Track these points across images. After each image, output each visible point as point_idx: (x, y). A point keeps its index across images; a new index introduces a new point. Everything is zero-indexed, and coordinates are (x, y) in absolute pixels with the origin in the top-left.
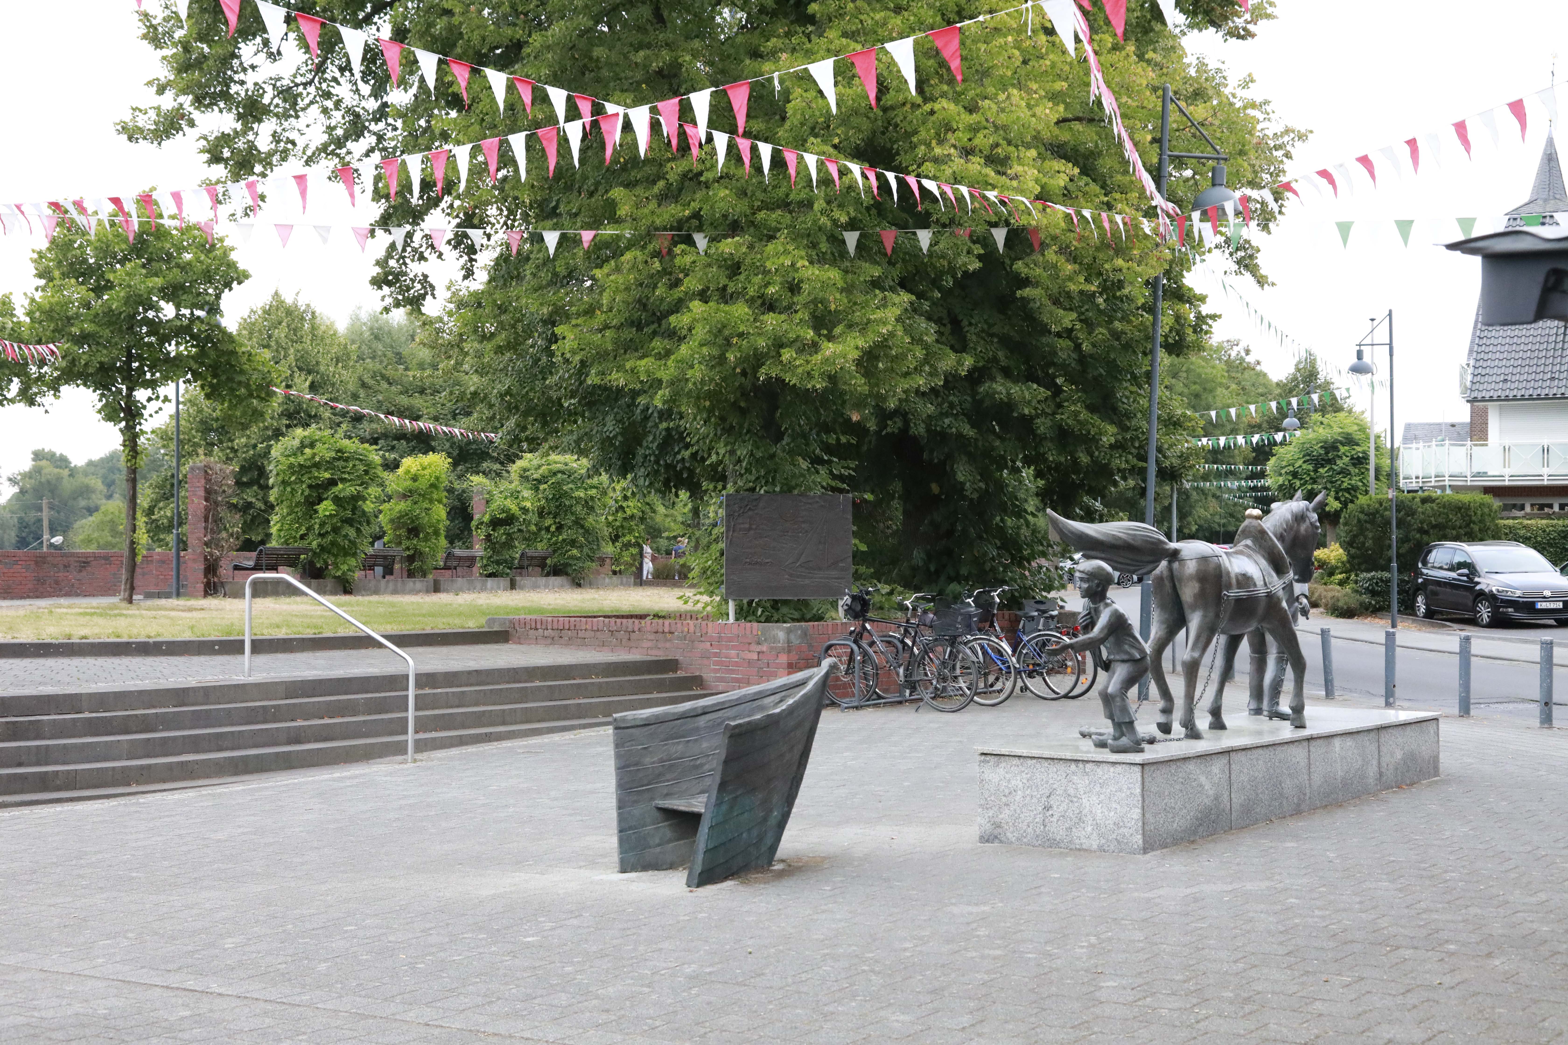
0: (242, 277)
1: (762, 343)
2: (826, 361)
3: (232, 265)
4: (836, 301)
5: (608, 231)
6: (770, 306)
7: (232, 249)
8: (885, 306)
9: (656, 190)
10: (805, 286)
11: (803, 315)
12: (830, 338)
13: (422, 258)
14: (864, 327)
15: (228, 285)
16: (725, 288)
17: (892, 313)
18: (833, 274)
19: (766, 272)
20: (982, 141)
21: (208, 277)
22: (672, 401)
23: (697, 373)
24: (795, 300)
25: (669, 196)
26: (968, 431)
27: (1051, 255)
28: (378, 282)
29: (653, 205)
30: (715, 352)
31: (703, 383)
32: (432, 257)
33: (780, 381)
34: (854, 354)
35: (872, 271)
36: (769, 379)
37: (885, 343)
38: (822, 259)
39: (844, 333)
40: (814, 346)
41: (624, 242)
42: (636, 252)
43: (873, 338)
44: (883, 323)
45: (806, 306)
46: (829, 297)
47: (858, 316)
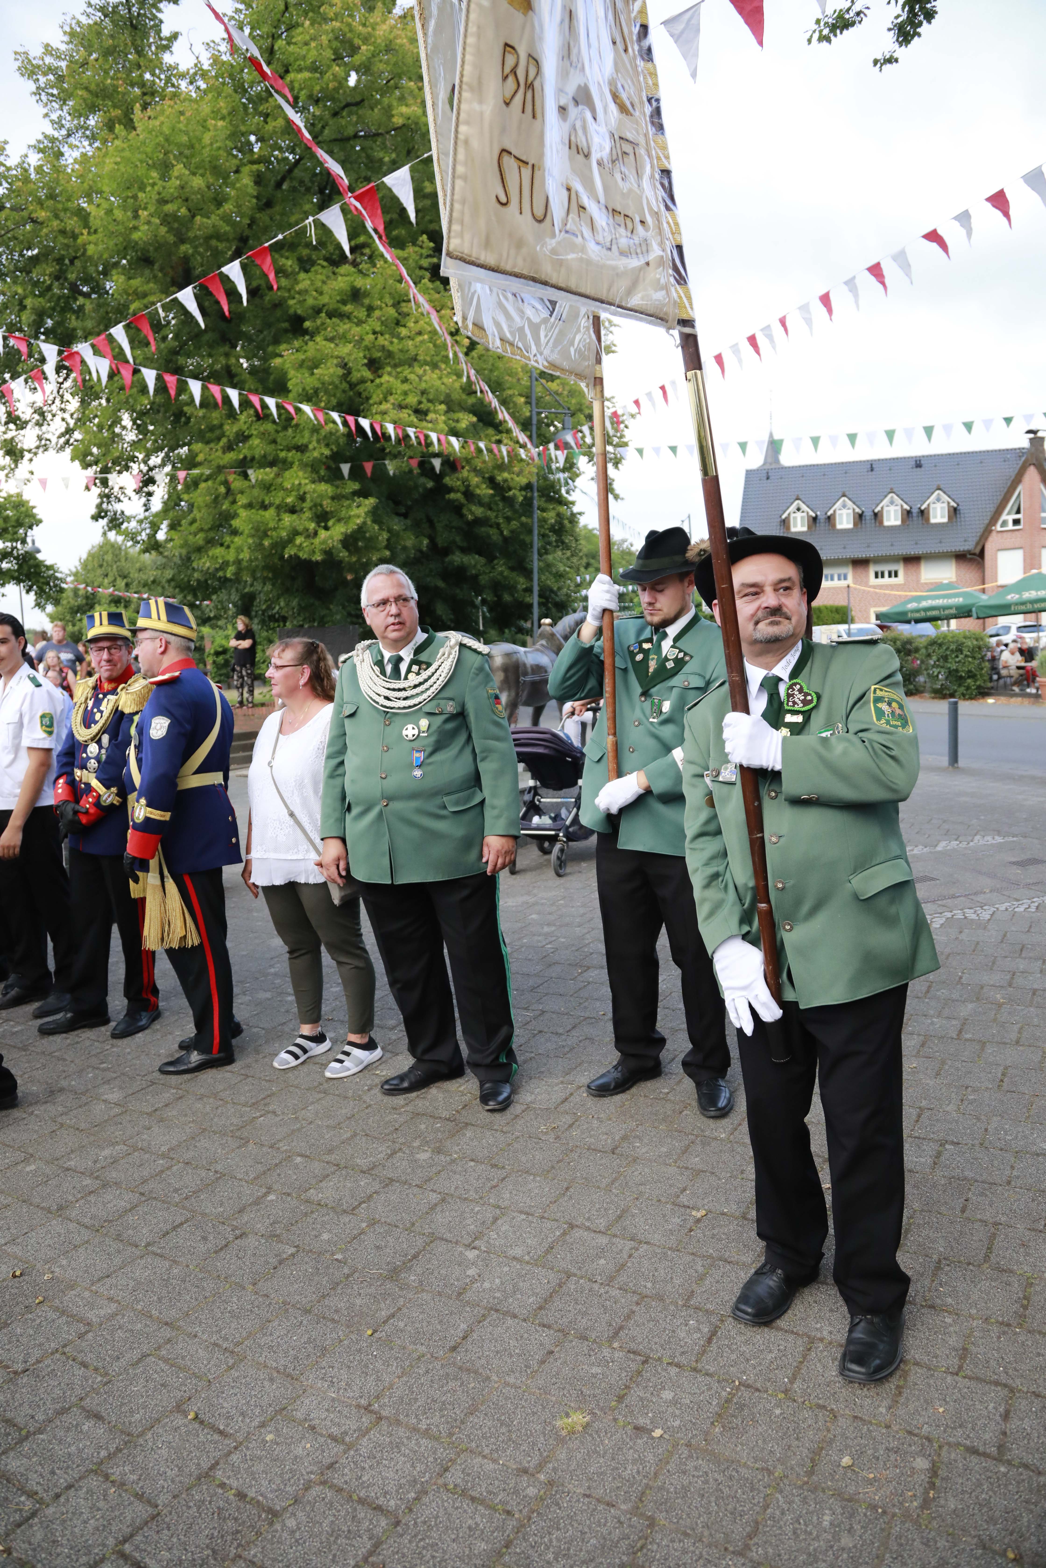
0: (39, 522)
1: (284, 534)
2: (324, 542)
3: (33, 516)
4: (328, 505)
5: (196, 472)
6: (292, 511)
7: (33, 507)
8: (358, 507)
9: (221, 444)
10: (308, 496)
11: (308, 514)
12: (326, 528)
13: (119, 501)
14: (347, 520)
15: (31, 527)
16: (263, 502)
17: (362, 511)
18: (325, 488)
19: (286, 490)
20: (412, 400)
21: (19, 524)
22: (237, 574)
23: (245, 555)
24: (304, 505)
25: (230, 447)
26: (441, 584)
27: (465, 473)
28: (95, 517)
29: (219, 453)
30: (258, 541)
31: (251, 560)
32: (125, 500)
33: (297, 557)
34: (340, 537)
35: (356, 486)
36: (290, 556)
37: (361, 529)
38: (321, 479)
39: (334, 524)
40: (316, 534)
41: (204, 477)
42: (210, 483)
43: (352, 526)
44: (358, 516)
45: (311, 509)
46: (325, 503)
47: (343, 513)
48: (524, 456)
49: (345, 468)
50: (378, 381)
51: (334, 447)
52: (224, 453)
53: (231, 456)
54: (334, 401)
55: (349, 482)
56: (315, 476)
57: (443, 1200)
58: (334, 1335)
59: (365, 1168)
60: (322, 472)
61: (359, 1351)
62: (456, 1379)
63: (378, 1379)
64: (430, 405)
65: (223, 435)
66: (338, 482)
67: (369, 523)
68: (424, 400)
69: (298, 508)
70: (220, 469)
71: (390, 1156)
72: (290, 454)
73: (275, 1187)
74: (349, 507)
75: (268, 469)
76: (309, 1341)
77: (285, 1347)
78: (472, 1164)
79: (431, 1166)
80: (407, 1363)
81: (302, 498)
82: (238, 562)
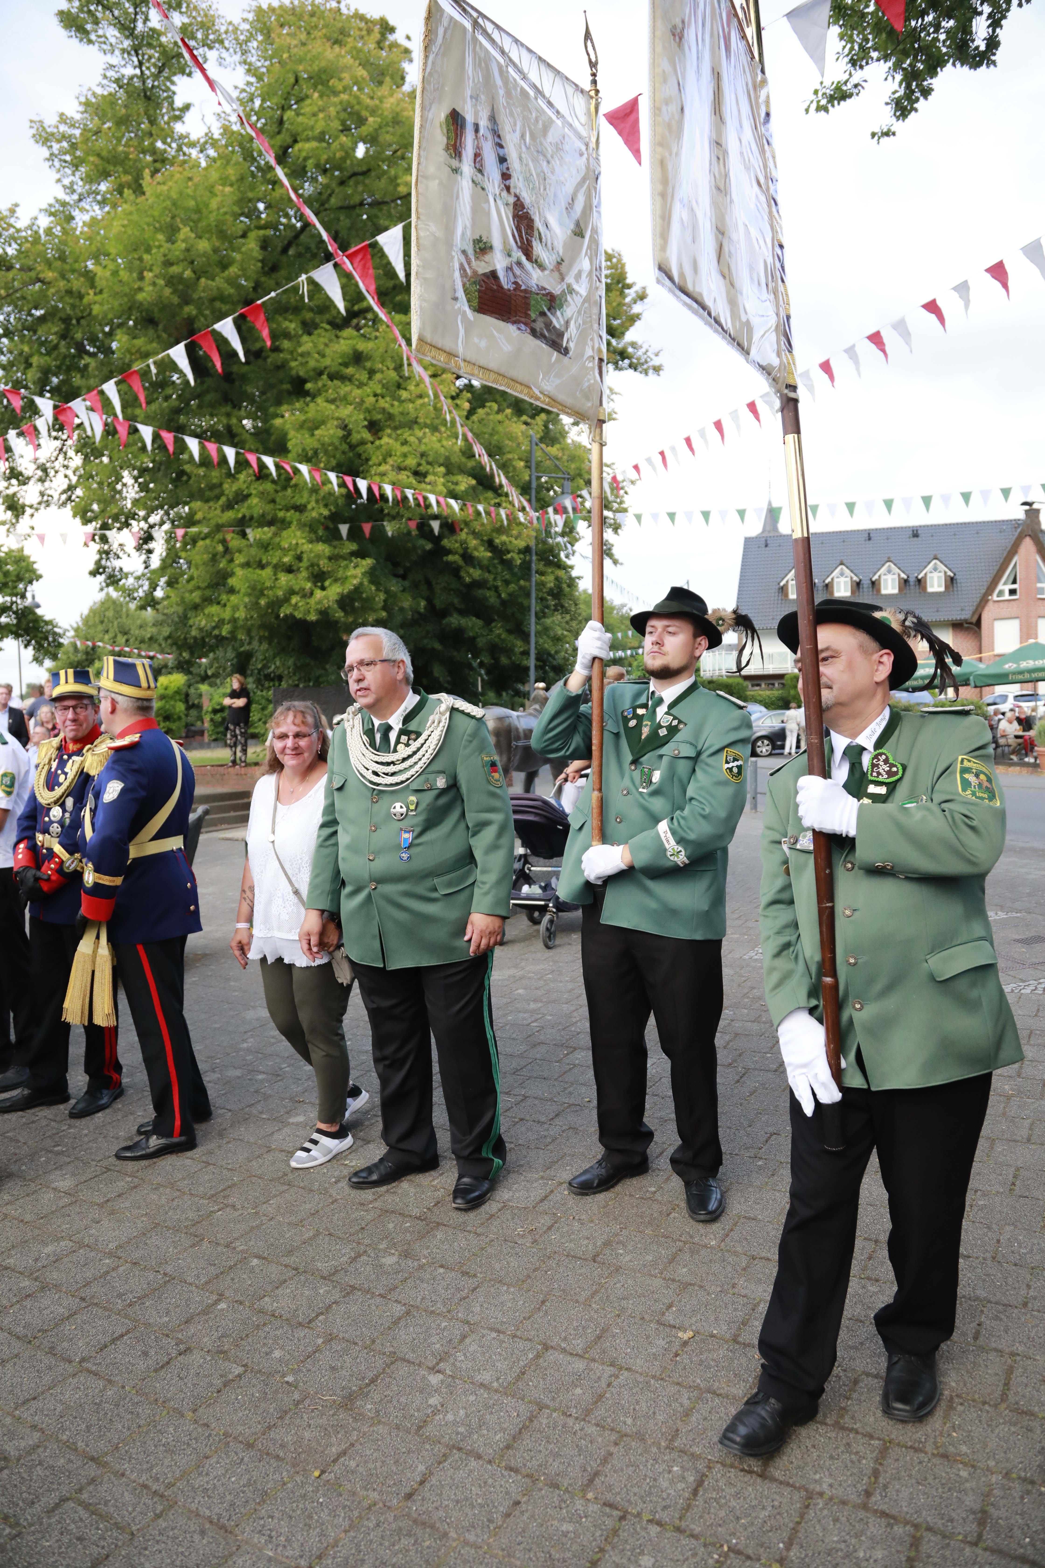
0: (39, 577)
1: (280, 593)
2: (320, 602)
3: (34, 571)
4: (324, 564)
5: (194, 530)
6: (289, 570)
8: (355, 567)
9: (220, 502)
10: (305, 556)
11: (304, 574)
12: (323, 588)
13: (118, 557)
14: (343, 580)
15: (31, 582)
16: (260, 561)
17: (359, 572)
18: (322, 548)
19: (283, 549)
20: (411, 462)
21: (19, 579)
22: (233, 632)
23: (241, 614)
24: (301, 565)
25: (229, 506)
26: (438, 646)
27: (463, 535)
28: (94, 573)
29: (218, 512)
30: (254, 600)
31: (246, 619)
32: (125, 557)
33: (292, 616)
34: (336, 597)
35: (353, 547)
36: (286, 616)
37: (358, 590)
38: (319, 539)
39: (330, 584)
40: (312, 594)
41: (202, 535)
42: (208, 541)
43: (348, 587)
44: (355, 577)
45: (307, 568)
46: (321, 563)
47: (340, 574)
48: (522, 520)
49: (344, 529)
50: (377, 443)
51: (332, 508)
52: (223, 511)
53: (230, 515)
54: (334, 462)
55: (347, 543)
56: (313, 536)
57: (408, 1313)
58: (277, 1477)
59: (326, 1273)
60: (320, 532)
61: (304, 1496)
62: (409, 1535)
63: (322, 1534)
64: (429, 467)
65: (222, 494)
66: (335, 543)
67: (366, 583)
68: (423, 462)
69: (295, 568)
70: (219, 528)
71: (354, 1260)
72: (289, 514)
73: (227, 1294)
74: (346, 567)
75: (266, 529)
76: (249, 1484)
77: (221, 1489)
78: (442, 1270)
79: (398, 1272)
80: (356, 1513)
81: (299, 558)
82: (234, 620)
